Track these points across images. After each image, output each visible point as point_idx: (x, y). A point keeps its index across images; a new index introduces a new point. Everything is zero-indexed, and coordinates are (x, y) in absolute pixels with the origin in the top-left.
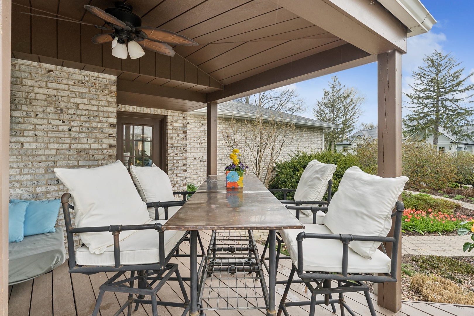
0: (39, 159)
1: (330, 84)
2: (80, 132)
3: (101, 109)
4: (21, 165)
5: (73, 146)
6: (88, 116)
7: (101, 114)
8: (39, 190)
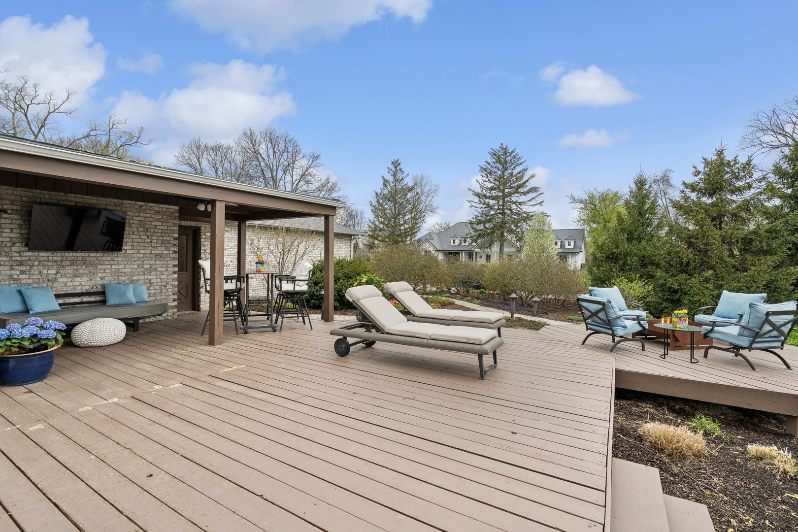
0: (134, 259)
1: (390, 171)
2: (157, 243)
3: (169, 228)
4: (125, 263)
5: (153, 252)
6: (162, 233)
7: (169, 232)
8: (134, 278)
